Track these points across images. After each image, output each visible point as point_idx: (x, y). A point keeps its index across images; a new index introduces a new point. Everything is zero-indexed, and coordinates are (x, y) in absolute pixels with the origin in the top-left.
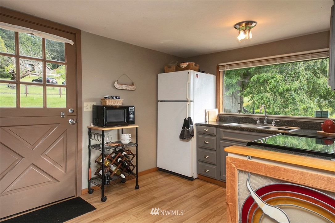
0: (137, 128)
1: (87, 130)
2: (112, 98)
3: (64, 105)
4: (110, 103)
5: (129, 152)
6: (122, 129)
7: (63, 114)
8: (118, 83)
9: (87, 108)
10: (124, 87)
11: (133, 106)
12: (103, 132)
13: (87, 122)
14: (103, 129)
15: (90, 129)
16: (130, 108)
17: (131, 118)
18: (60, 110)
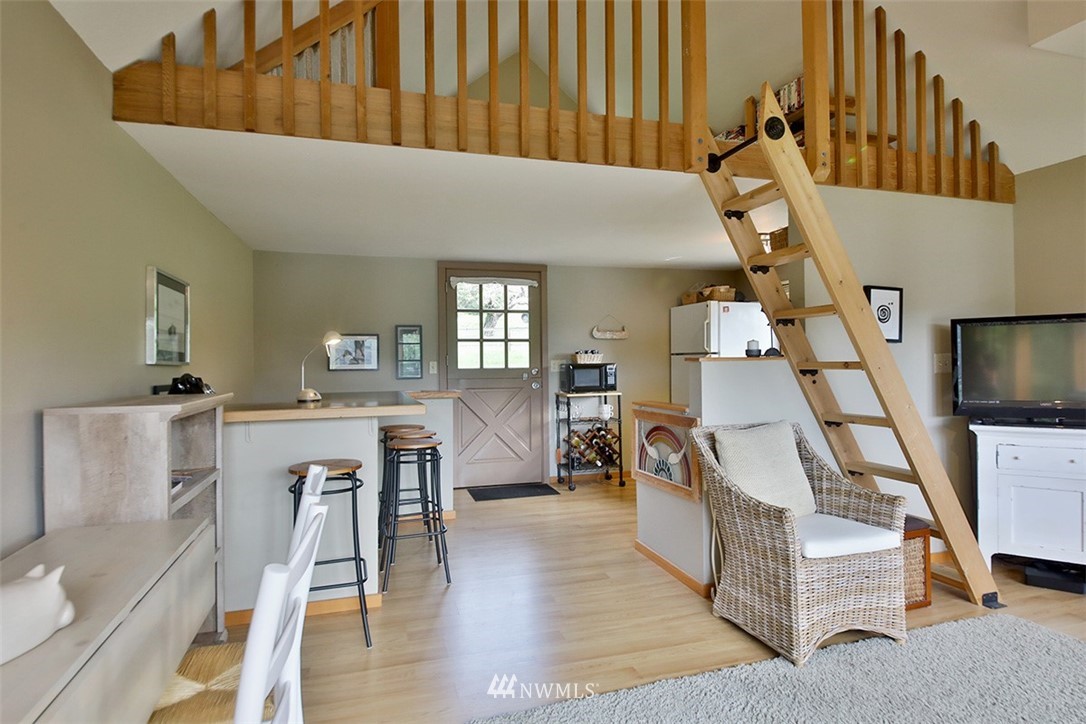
0: (619, 396)
1: (555, 397)
2: (586, 352)
3: (526, 365)
4: (583, 360)
5: (608, 431)
6: (605, 397)
7: (525, 375)
8: (598, 330)
9: (554, 367)
10: (608, 335)
11: (613, 364)
12: (568, 398)
13: (554, 386)
14: (569, 395)
15: (557, 396)
16: (608, 367)
17: (611, 381)
18: (522, 370)
